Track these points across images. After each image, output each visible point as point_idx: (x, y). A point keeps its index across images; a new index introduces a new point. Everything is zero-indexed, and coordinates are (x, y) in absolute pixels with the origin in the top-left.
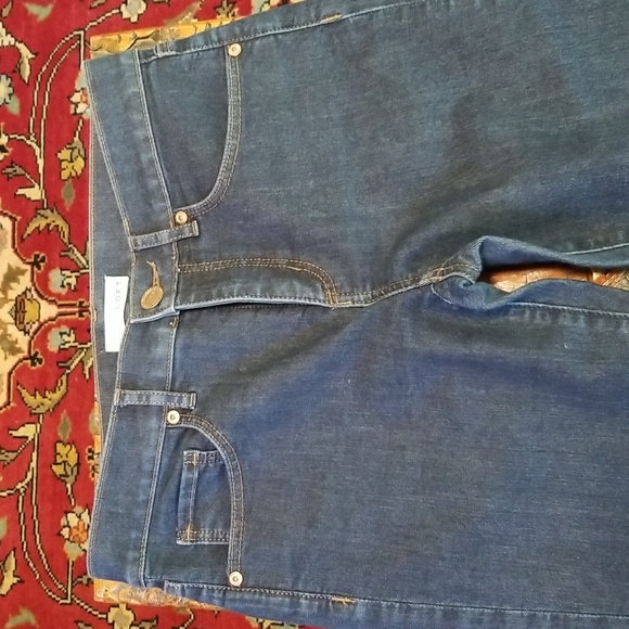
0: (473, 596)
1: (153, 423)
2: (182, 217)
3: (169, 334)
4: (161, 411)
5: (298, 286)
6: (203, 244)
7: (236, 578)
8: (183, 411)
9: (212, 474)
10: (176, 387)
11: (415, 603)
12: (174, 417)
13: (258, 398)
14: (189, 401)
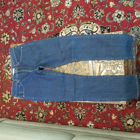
0: (41, 97)
1: (16, 82)
2: (18, 63)
3: (17, 74)
4: (17, 81)
5: (27, 70)
6: (20, 66)
7: (24, 96)
8: (19, 81)
9: (21, 87)
10: (18, 79)
11: (37, 98)
12: (18, 82)
13: (24, 80)
14: (19, 80)
